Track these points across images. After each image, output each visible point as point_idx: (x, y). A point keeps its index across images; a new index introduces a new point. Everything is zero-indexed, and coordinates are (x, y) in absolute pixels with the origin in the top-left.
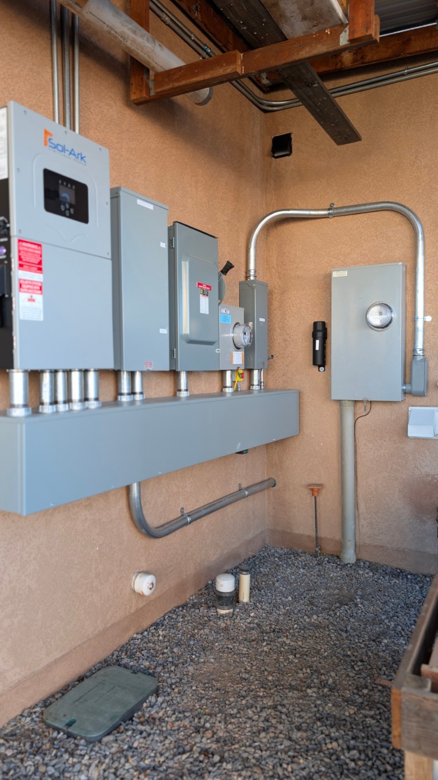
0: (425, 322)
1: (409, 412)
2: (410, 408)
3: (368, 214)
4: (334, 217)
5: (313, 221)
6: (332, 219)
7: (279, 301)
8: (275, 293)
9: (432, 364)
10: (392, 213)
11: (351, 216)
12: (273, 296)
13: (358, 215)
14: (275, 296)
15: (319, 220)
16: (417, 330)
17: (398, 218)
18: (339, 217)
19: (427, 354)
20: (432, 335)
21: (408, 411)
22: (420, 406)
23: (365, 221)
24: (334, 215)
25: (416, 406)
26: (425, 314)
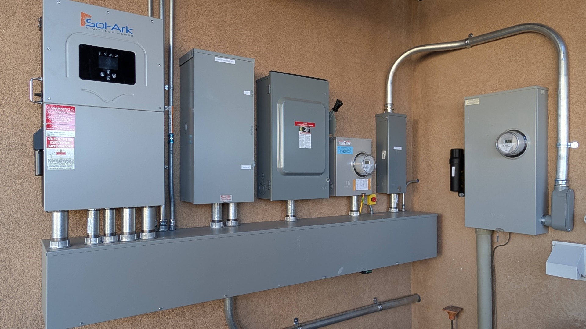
0: (569, 149)
1: (553, 247)
2: (554, 243)
3: (506, 39)
4: (472, 46)
5: (453, 53)
6: (471, 49)
7: (423, 130)
8: (420, 122)
9: (579, 195)
10: (532, 34)
11: (489, 43)
12: (418, 124)
13: (496, 42)
14: (420, 124)
15: (459, 51)
16: (559, 158)
17: (538, 39)
18: (477, 46)
19: (573, 184)
20: (580, 163)
21: (552, 245)
22: (566, 241)
23: (504, 47)
24: (472, 45)
25: (561, 241)
26: (569, 140)
